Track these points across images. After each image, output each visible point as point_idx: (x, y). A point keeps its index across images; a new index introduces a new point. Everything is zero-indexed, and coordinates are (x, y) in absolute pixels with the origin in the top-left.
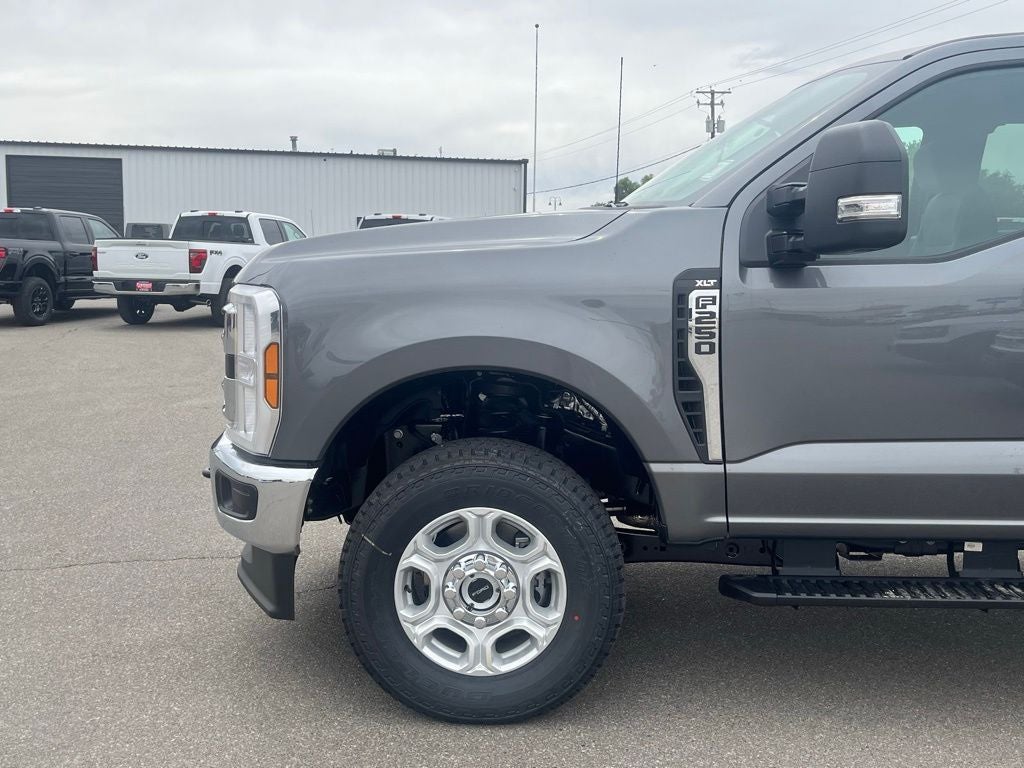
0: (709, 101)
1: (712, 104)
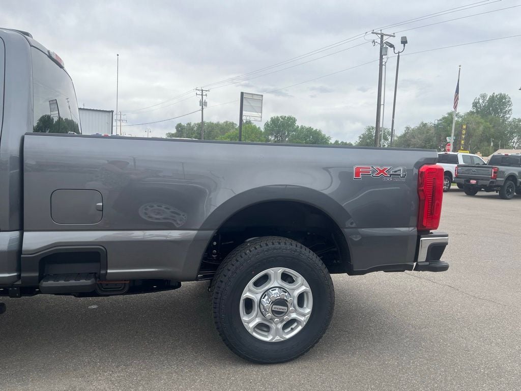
0: (201, 94)
1: (202, 95)
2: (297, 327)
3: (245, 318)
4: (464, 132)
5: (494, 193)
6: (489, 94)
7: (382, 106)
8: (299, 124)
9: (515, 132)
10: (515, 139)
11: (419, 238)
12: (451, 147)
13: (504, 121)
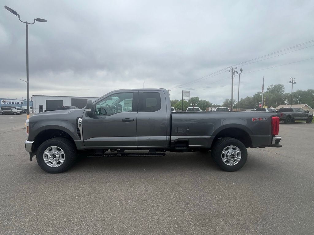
2: (237, 162)
3: (223, 159)
4: (265, 99)
5: (282, 122)
6: (274, 85)
7: (233, 93)
8: (200, 99)
9: (286, 98)
10: (287, 101)
11: (272, 137)
12: (262, 105)
13: (281, 94)
